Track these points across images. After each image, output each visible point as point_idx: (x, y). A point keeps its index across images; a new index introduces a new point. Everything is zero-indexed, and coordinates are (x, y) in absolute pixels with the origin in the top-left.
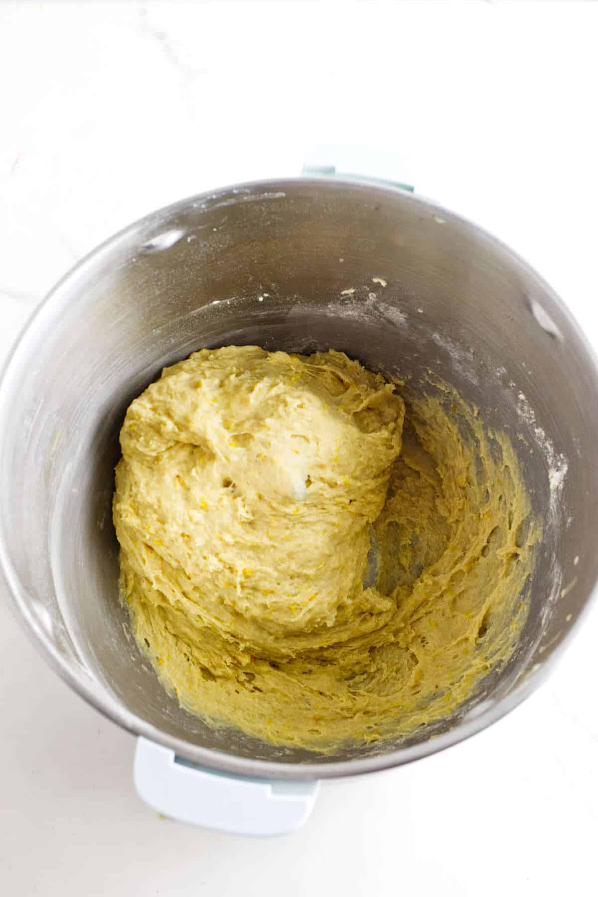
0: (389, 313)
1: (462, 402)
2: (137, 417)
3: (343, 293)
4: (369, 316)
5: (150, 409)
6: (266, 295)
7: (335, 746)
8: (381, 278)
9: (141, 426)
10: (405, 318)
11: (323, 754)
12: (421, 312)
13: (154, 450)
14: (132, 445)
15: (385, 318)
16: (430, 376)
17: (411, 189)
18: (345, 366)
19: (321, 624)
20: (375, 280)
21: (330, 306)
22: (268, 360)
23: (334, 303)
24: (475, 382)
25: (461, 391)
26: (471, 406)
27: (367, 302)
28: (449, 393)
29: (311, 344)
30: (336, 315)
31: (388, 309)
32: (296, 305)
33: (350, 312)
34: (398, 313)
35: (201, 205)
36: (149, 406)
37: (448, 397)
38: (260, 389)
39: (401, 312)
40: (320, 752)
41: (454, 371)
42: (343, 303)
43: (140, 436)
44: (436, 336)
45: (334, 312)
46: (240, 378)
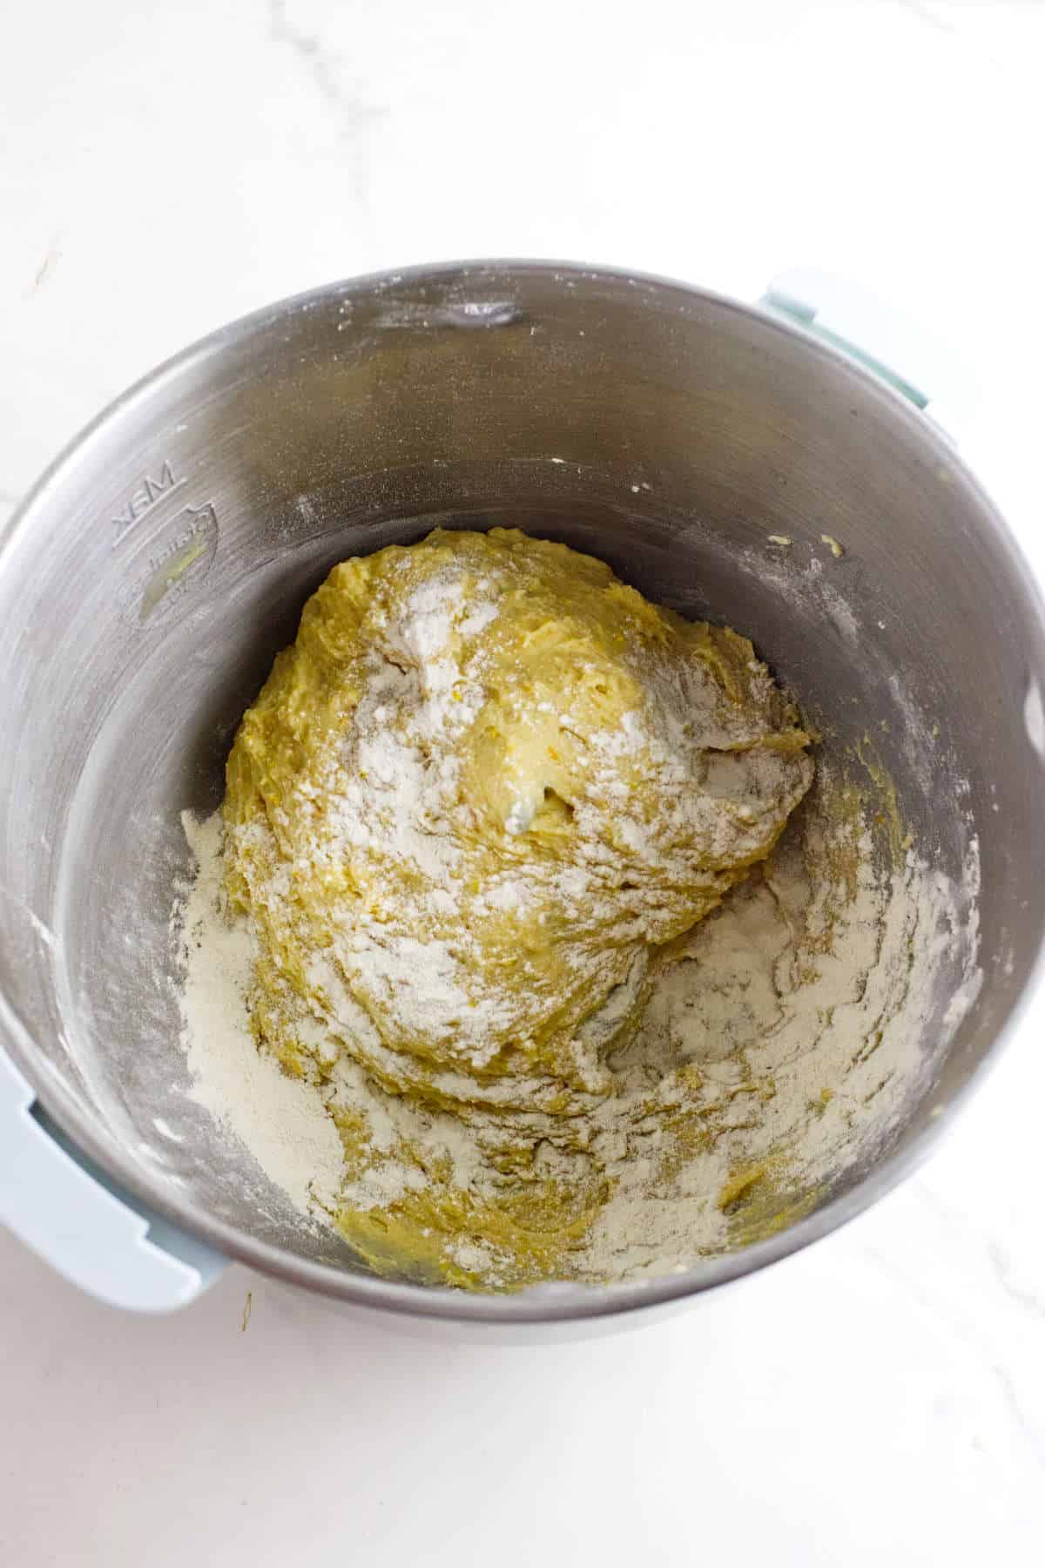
0: (835, 607)
1: (894, 813)
2: (339, 585)
3: (772, 538)
4: (805, 599)
5: (365, 581)
6: (645, 486)
7: (394, 1263)
8: (835, 540)
9: (339, 603)
10: (857, 627)
11: (367, 1264)
12: (883, 627)
13: (339, 649)
14: (314, 625)
15: (827, 613)
16: (865, 747)
17: (922, 404)
18: (742, 665)
19: (464, 1057)
20: (825, 539)
21: (747, 553)
22: (604, 593)
23: (755, 551)
24: (926, 788)
25: (900, 795)
26: (905, 830)
27: (806, 573)
28: (882, 789)
29: (698, 603)
30: (753, 575)
31: (836, 601)
32: (693, 526)
33: (775, 578)
34: (849, 614)
35: (568, 280)
36: (365, 575)
37: (878, 795)
38: (550, 632)
39: (854, 615)
40: (364, 1258)
41: (903, 754)
42: (769, 555)
43: (331, 617)
44: (894, 680)
45: (751, 566)
46: (530, 600)
